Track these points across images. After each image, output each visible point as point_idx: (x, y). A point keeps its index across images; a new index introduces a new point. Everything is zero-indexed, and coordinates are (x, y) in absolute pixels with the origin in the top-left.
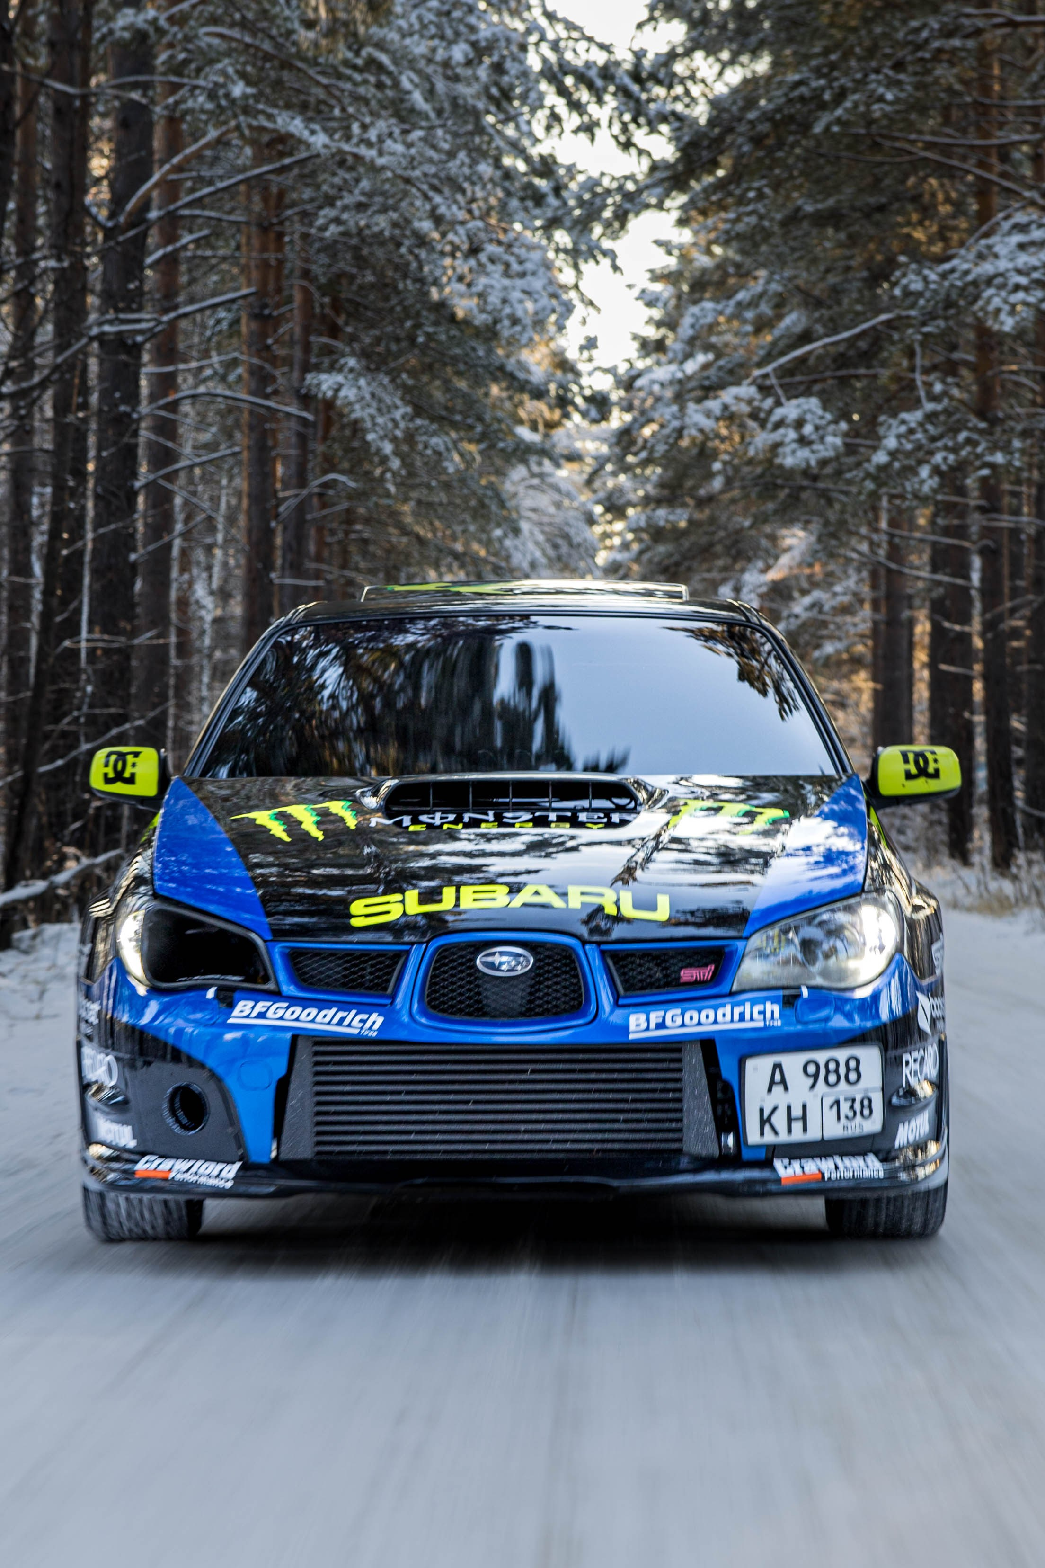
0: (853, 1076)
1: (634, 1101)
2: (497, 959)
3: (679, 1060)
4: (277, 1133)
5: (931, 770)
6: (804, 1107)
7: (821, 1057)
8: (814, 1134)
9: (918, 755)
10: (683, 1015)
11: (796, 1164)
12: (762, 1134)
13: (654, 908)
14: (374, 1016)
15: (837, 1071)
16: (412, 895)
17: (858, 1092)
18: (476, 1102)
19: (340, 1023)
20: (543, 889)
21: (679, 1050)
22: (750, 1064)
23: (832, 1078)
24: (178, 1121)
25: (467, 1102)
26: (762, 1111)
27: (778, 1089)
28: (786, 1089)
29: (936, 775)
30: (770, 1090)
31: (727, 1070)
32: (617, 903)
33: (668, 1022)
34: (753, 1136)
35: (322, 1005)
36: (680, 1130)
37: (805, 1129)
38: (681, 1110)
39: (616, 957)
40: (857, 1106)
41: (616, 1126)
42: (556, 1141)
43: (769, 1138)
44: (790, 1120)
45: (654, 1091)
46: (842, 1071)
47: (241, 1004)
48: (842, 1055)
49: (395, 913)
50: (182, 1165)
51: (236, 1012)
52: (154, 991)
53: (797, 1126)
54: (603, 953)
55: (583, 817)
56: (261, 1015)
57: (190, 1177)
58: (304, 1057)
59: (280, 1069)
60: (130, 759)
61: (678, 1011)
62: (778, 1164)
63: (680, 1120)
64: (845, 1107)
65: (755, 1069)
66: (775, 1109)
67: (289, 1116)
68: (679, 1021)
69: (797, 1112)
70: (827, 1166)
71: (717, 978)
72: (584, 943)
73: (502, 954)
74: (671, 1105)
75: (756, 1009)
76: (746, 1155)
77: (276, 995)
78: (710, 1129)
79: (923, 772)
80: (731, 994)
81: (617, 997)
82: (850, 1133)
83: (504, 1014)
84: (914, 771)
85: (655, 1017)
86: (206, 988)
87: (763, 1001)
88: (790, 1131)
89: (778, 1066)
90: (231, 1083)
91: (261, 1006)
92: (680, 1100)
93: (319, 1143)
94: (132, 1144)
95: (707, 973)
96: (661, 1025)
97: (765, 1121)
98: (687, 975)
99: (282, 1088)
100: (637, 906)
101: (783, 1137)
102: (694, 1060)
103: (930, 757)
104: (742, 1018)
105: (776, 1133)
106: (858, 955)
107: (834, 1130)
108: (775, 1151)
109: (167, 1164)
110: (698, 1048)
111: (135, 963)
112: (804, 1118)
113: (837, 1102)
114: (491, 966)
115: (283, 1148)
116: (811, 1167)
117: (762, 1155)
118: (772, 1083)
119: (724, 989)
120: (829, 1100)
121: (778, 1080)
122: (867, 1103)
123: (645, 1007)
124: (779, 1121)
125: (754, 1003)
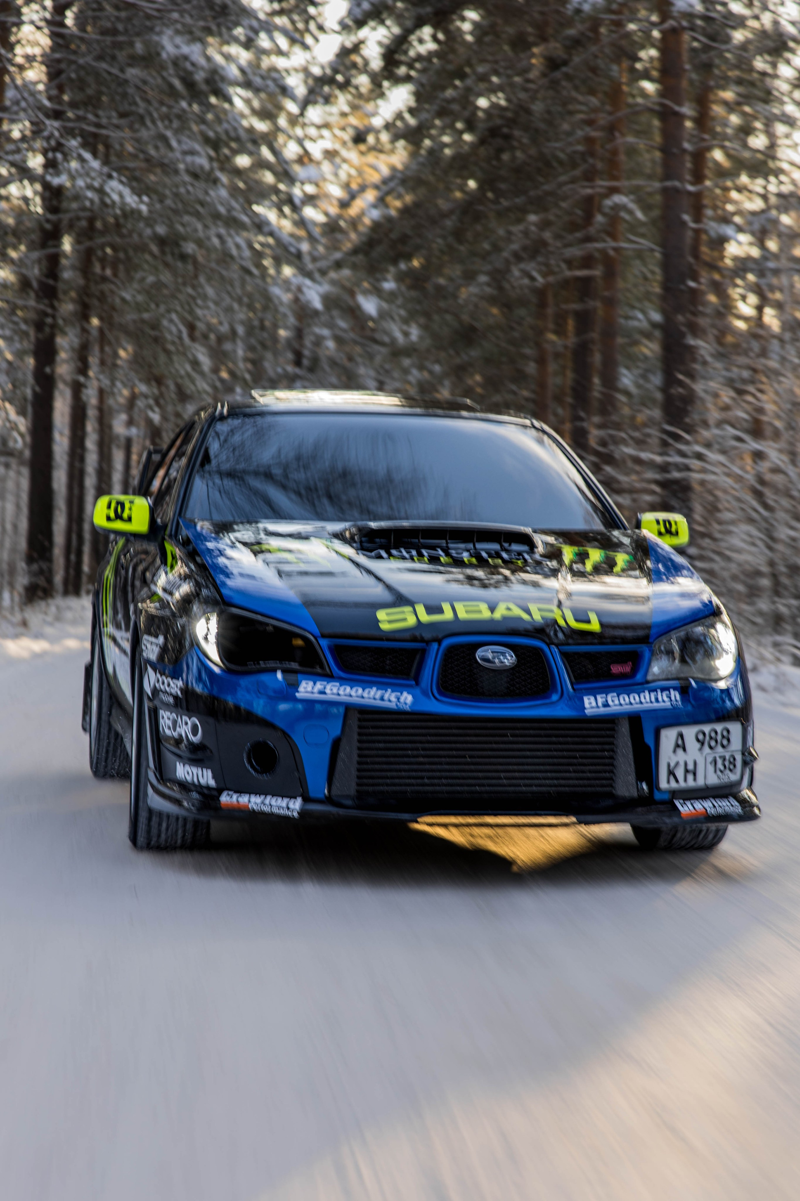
0: (724, 742)
1: (580, 757)
2: (490, 656)
3: (613, 729)
4: (329, 777)
5: (673, 530)
6: (695, 764)
7: (707, 728)
8: (699, 782)
10: (618, 696)
11: (688, 804)
12: (668, 782)
13: (588, 622)
14: (405, 694)
15: (714, 738)
16: (421, 609)
17: (727, 753)
18: (471, 757)
19: (382, 699)
20: (512, 606)
21: (614, 723)
22: (663, 733)
23: (712, 743)
24: (255, 767)
26: (669, 765)
27: (680, 751)
28: (684, 750)
29: (676, 533)
30: (674, 751)
31: (648, 737)
32: (563, 618)
33: (610, 702)
34: (663, 784)
35: (366, 684)
36: (611, 779)
37: (695, 779)
38: (613, 765)
39: (568, 655)
40: (726, 763)
41: (568, 775)
43: (673, 785)
44: (687, 771)
46: (719, 738)
47: (304, 683)
48: (719, 727)
49: (411, 621)
50: (257, 799)
51: (301, 689)
52: (229, 672)
53: (689, 777)
54: (560, 652)
56: (323, 692)
57: (265, 808)
58: (354, 722)
59: (336, 732)
61: (615, 694)
62: (677, 804)
63: (612, 771)
64: (719, 764)
65: (666, 737)
66: (677, 764)
67: (340, 765)
68: (616, 702)
69: (691, 767)
70: (708, 804)
71: (634, 672)
72: (548, 645)
73: (492, 651)
74: (607, 761)
75: (664, 694)
76: (657, 796)
77: (329, 677)
78: (632, 778)
79: (668, 531)
80: (646, 683)
81: (573, 683)
82: (720, 782)
83: (495, 695)
84: (663, 530)
85: (600, 699)
86: (274, 671)
87: (667, 689)
88: (685, 780)
90: (297, 739)
91: (319, 686)
92: (612, 758)
93: (359, 785)
94: (212, 783)
95: (627, 668)
96: (606, 705)
97: (671, 773)
98: (616, 669)
99: (336, 745)
100: (577, 620)
101: (682, 784)
102: (624, 729)
104: (657, 700)
105: (677, 781)
106: (719, 657)
107: (713, 779)
108: (675, 794)
110: (627, 722)
111: (211, 652)
112: (694, 772)
113: (714, 760)
114: (487, 660)
115: (334, 788)
116: (698, 805)
117: (666, 797)
118: (677, 746)
119: (640, 679)
120: (710, 759)
121: (680, 745)
122: (733, 762)
123: (594, 693)
124: (680, 773)
125: (663, 690)
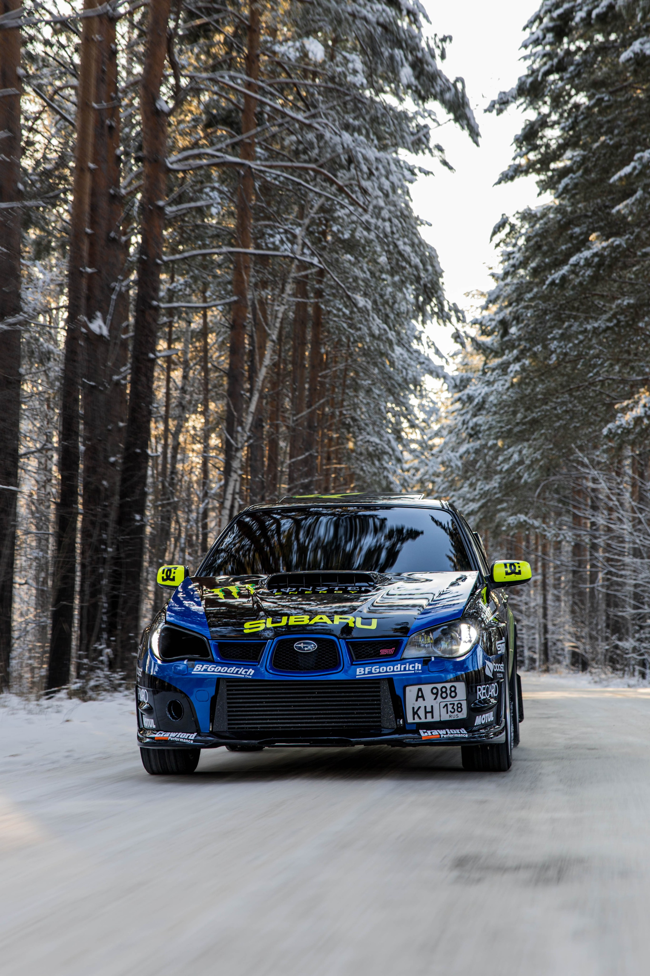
0: (453, 694)
1: (361, 705)
2: (302, 645)
3: (379, 687)
4: (212, 720)
5: (517, 571)
6: (432, 707)
7: (439, 686)
8: (436, 719)
9: (511, 564)
10: (380, 668)
11: (429, 732)
12: (414, 718)
13: (370, 624)
14: (251, 670)
15: (446, 692)
16: (270, 620)
17: (455, 701)
18: (294, 706)
19: (237, 673)
20: (324, 617)
21: (379, 683)
22: (408, 689)
23: (444, 695)
24: (172, 716)
25: (290, 706)
26: (413, 709)
27: (420, 700)
28: (424, 699)
29: (519, 573)
30: (417, 700)
31: (399, 692)
32: (354, 622)
33: (373, 671)
34: (410, 720)
35: (229, 665)
36: (380, 717)
37: (432, 716)
38: (380, 709)
39: (353, 644)
40: (455, 707)
41: (353, 716)
42: (328, 722)
43: (417, 720)
44: (426, 712)
45: (368, 700)
46: (448, 692)
47: (197, 667)
48: (448, 685)
49: (262, 627)
50: (173, 735)
51: (195, 669)
52: (163, 661)
53: (429, 715)
54: (347, 643)
55: (349, 589)
56: (205, 670)
57: (176, 739)
58: (223, 687)
59: (213, 693)
60: (173, 570)
61: (378, 667)
62: (421, 732)
63: (380, 713)
64: (450, 707)
65: (410, 691)
66: (419, 708)
67: (217, 713)
68: (378, 670)
69: (429, 709)
70: (442, 732)
71: (396, 653)
72: (338, 638)
73: (304, 643)
74: (376, 707)
75: (411, 666)
76: (408, 728)
77: (212, 662)
78: (392, 717)
79: (513, 572)
80: (401, 660)
81: (352, 660)
82: (452, 719)
83: (305, 669)
84: (509, 571)
85: (367, 670)
86: (183, 660)
87: (414, 663)
88: (426, 717)
89: (420, 690)
90: (192, 698)
91: (204, 667)
92: (379, 705)
93: (229, 724)
94: (154, 727)
95: (391, 651)
96: (370, 673)
97: (415, 713)
98: (383, 652)
99: (214, 701)
100: (362, 624)
101: (423, 720)
102: (385, 686)
103: (517, 565)
104: (405, 670)
105: (420, 718)
106: (458, 644)
107: (445, 717)
108: (420, 726)
109: (167, 735)
110: (386, 682)
111: (156, 652)
112: (432, 712)
113: (446, 705)
114: (300, 648)
115: (214, 726)
116: (435, 732)
117: (414, 728)
118: (418, 697)
119: (398, 657)
120: (443, 705)
121: (420, 696)
122: (460, 706)
123: (363, 665)
124: (421, 713)
125: (410, 663)
